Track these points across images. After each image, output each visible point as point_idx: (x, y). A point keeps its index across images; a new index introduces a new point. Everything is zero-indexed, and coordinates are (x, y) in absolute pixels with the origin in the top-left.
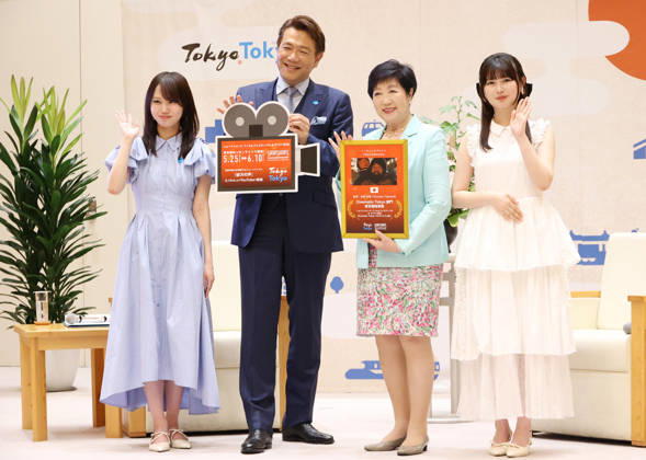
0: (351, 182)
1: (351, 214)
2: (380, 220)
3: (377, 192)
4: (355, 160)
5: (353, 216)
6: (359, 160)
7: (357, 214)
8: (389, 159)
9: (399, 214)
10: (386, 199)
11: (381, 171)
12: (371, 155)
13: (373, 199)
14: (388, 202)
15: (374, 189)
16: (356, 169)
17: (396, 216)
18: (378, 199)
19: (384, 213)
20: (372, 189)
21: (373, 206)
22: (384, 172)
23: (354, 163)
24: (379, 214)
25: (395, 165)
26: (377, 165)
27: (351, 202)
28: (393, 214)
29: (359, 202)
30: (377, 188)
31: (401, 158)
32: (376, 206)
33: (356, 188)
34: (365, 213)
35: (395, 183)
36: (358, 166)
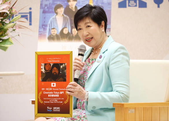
0: (41, 80)
1: (40, 100)
2: (56, 105)
3: (55, 86)
4: (43, 64)
5: (42, 102)
6: (45, 64)
7: (43, 100)
8: (62, 64)
9: (67, 101)
10: (59, 91)
11: (57, 72)
12: (52, 61)
13: (52, 91)
14: (61, 93)
15: (54, 84)
16: (43, 70)
17: (65, 103)
18: (56, 91)
19: (58, 100)
20: (52, 84)
21: (53, 96)
22: (59, 73)
23: (43, 67)
24: (56, 101)
25: (65, 68)
26: (55, 68)
27: (41, 93)
28: (63, 101)
29: (45, 93)
30: (55, 84)
31: (69, 64)
32: (54, 96)
33: (43, 83)
34: (49, 100)
35: (65, 80)
36: (45, 68)
